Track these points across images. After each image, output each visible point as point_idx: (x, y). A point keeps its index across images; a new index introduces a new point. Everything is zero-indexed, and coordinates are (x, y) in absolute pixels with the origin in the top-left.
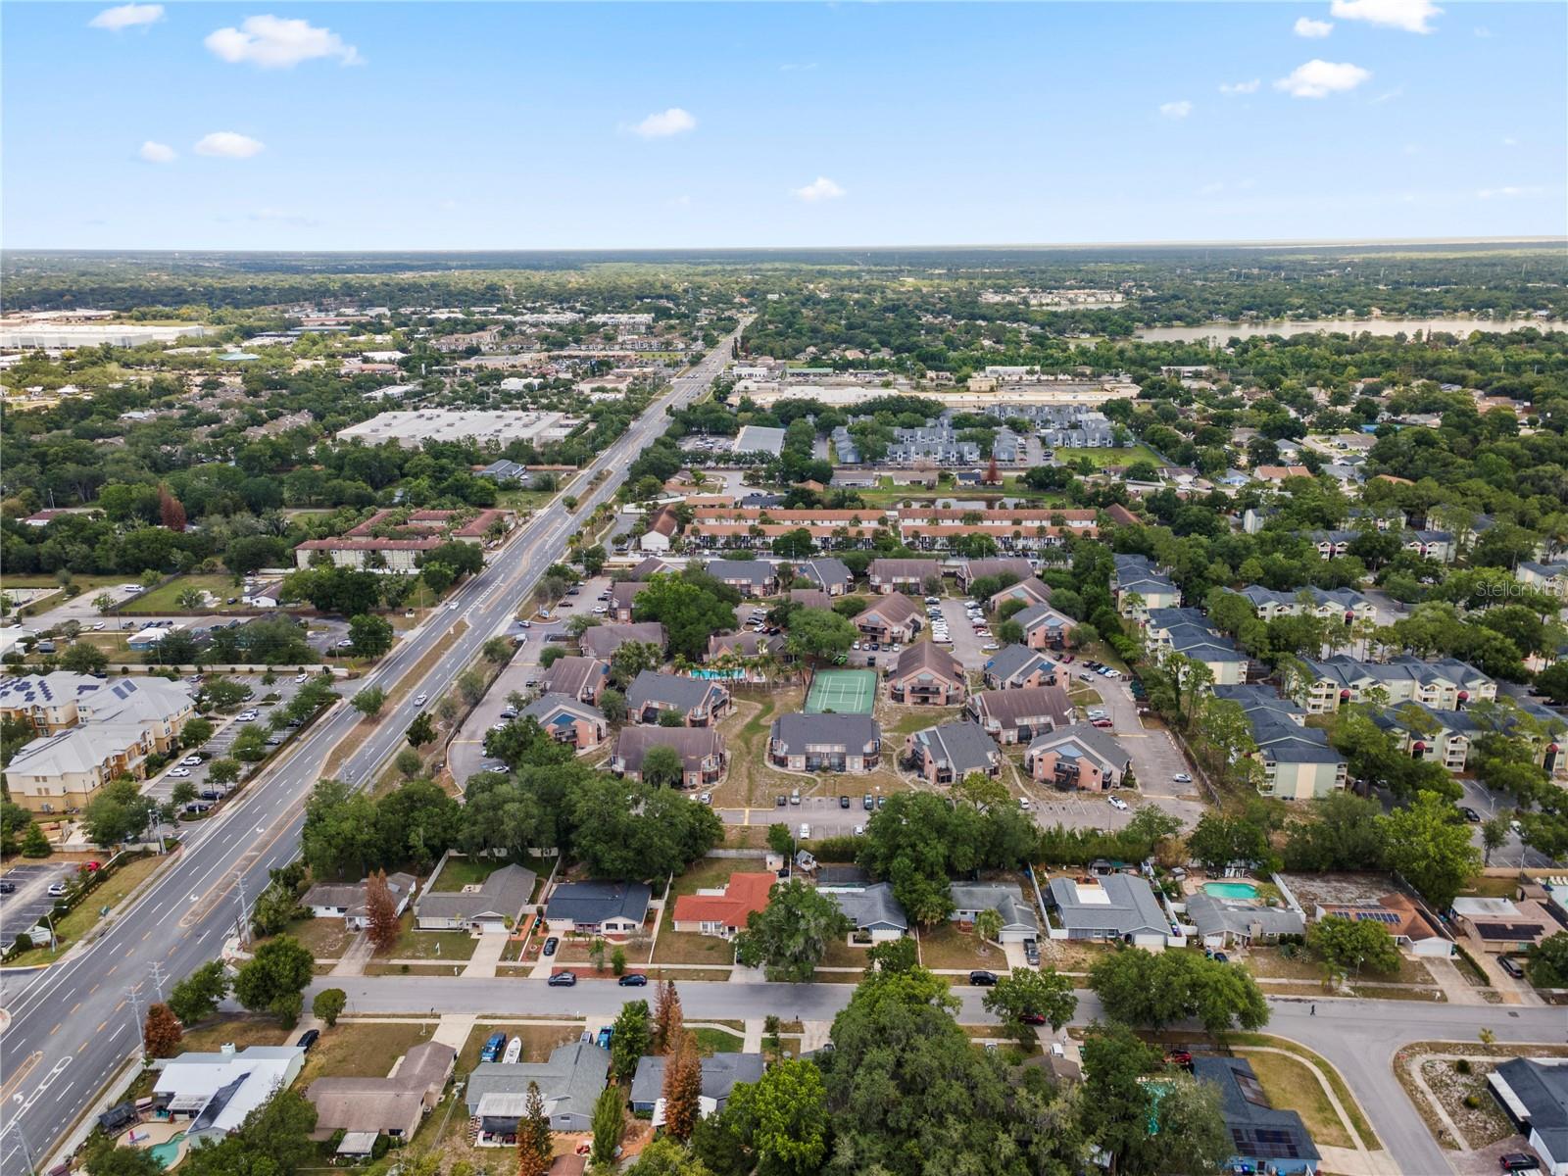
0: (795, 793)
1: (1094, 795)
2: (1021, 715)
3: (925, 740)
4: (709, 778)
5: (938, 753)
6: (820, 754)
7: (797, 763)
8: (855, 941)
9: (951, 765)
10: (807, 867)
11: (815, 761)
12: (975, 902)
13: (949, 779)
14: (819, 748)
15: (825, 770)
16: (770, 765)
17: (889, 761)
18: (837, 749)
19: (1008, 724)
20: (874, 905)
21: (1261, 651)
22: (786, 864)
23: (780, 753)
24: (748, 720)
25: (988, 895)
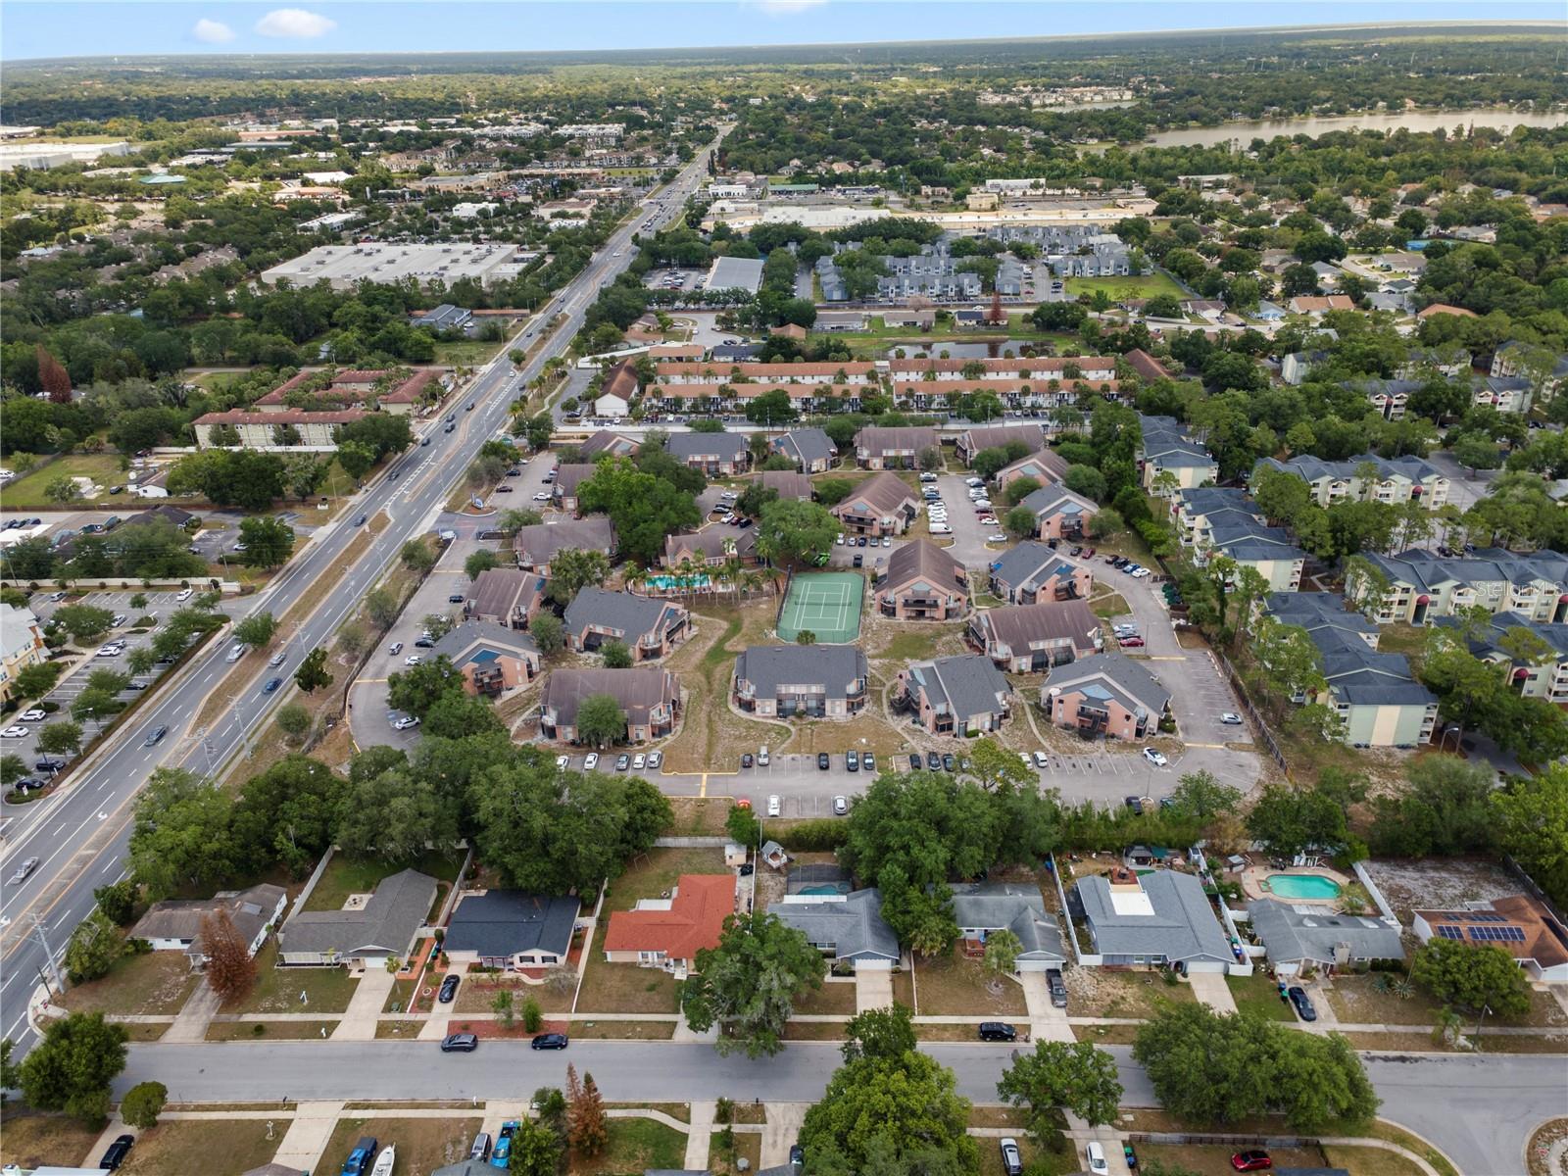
0: (764, 751)
1: (1126, 745)
2: (1037, 638)
3: (921, 679)
4: (660, 731)
5: (937, 695)
6: (793, 697)
7: (767, 708)
8: (835, 974)
9: (953, 711)
10: (775, 863)
11: (788, 704)
12: (984, 916)
13: (950, 727)
14: (793, 689)
15: (800, 715)
16: (734, 708)
17: (878, 701)
18: (815, 689)
19: (1020, 650)
20: (857, 925)
21: (1321, 546)
22: (749, 857)
23: (747, 695)
24: (711, 643)
25: (1001, 906)
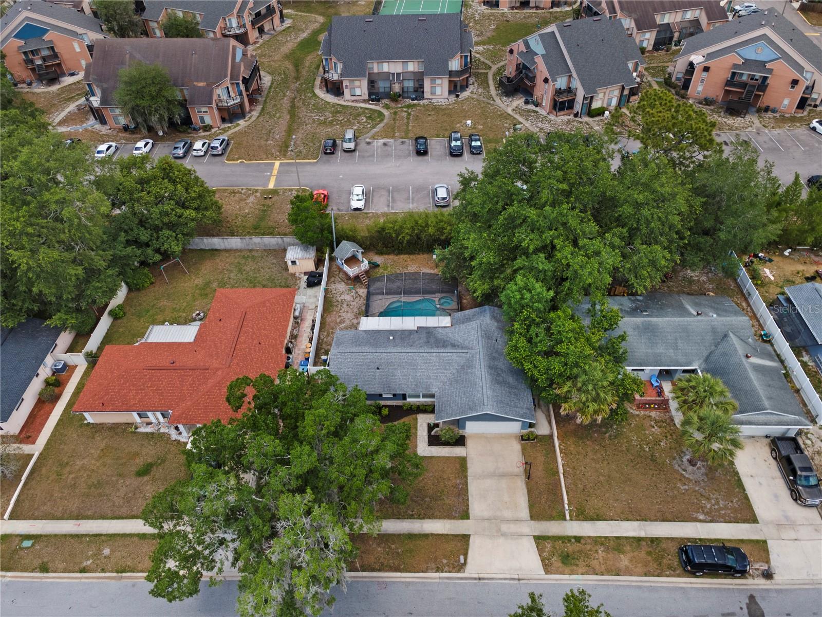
0: (349, 134)
1: (783, 120)
3: (538, 47)
4: (230, 115)
5: (557, 65)
6: (387, 76)
7: (359, 89)
9: (576, 84)
11: (382, 86)
13: (570, 105)
14: (386, 67)
15: (395, 98)
16: (321, 94)
17: (484, 83)
18: (412, 67)
22: (318, 262)
23: (334, 76)
